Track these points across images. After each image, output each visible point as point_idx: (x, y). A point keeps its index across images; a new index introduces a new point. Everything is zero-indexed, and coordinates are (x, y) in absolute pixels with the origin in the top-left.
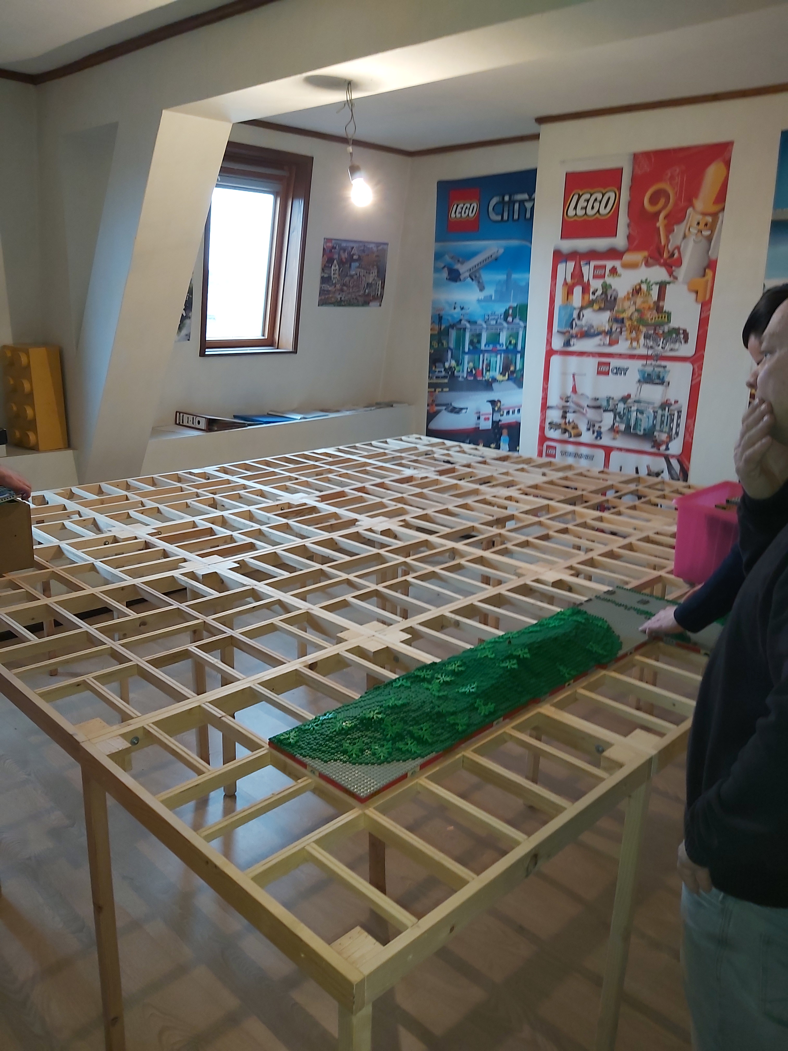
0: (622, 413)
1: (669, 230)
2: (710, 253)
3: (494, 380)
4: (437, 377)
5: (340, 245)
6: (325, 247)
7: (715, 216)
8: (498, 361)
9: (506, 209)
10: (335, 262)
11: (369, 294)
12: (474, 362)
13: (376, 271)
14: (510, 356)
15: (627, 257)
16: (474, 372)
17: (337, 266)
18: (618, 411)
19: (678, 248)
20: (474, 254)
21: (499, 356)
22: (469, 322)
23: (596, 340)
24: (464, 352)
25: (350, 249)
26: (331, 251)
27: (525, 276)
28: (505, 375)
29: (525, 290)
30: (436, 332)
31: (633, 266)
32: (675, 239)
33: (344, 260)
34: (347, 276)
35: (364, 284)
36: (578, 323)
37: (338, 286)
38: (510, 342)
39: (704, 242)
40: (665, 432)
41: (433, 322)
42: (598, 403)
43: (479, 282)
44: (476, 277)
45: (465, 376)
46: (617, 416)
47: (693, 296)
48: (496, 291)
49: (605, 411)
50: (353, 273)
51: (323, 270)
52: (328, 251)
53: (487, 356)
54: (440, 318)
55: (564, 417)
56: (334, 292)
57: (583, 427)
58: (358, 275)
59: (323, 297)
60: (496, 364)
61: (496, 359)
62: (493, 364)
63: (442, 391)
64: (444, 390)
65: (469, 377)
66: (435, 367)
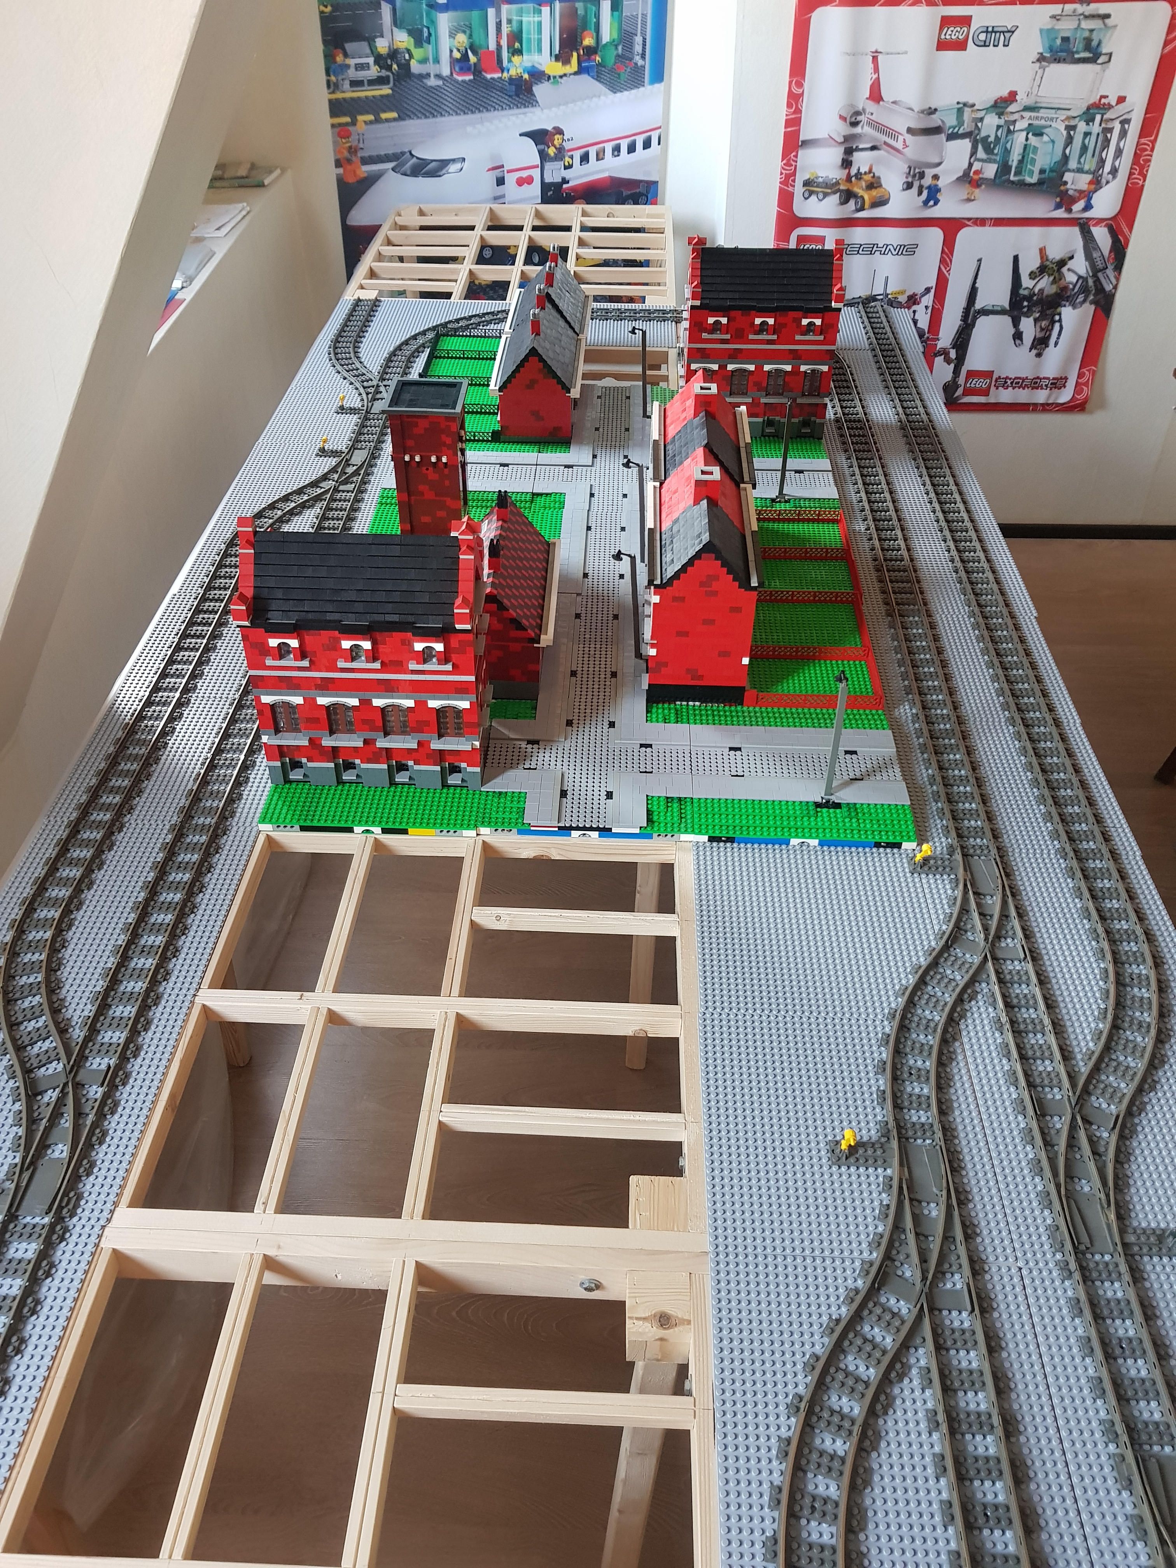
0: (992, 139)
3: (538, 76)
4: (356, 84)
8: (545, 22)
14: (580, 7)
16: (473, 59)
18: (983, 134)
24: (434, 6)
28: (568, 63)
45: (446, 72)
46: (980, 147)
53: (509, 12)
55: (847, 163)
60: (540, 32)
61: (536, 19)
62: (529, 33)
63: (378, 120)
64: (384, 116)
65: (458, 74)
66: (346, 55)
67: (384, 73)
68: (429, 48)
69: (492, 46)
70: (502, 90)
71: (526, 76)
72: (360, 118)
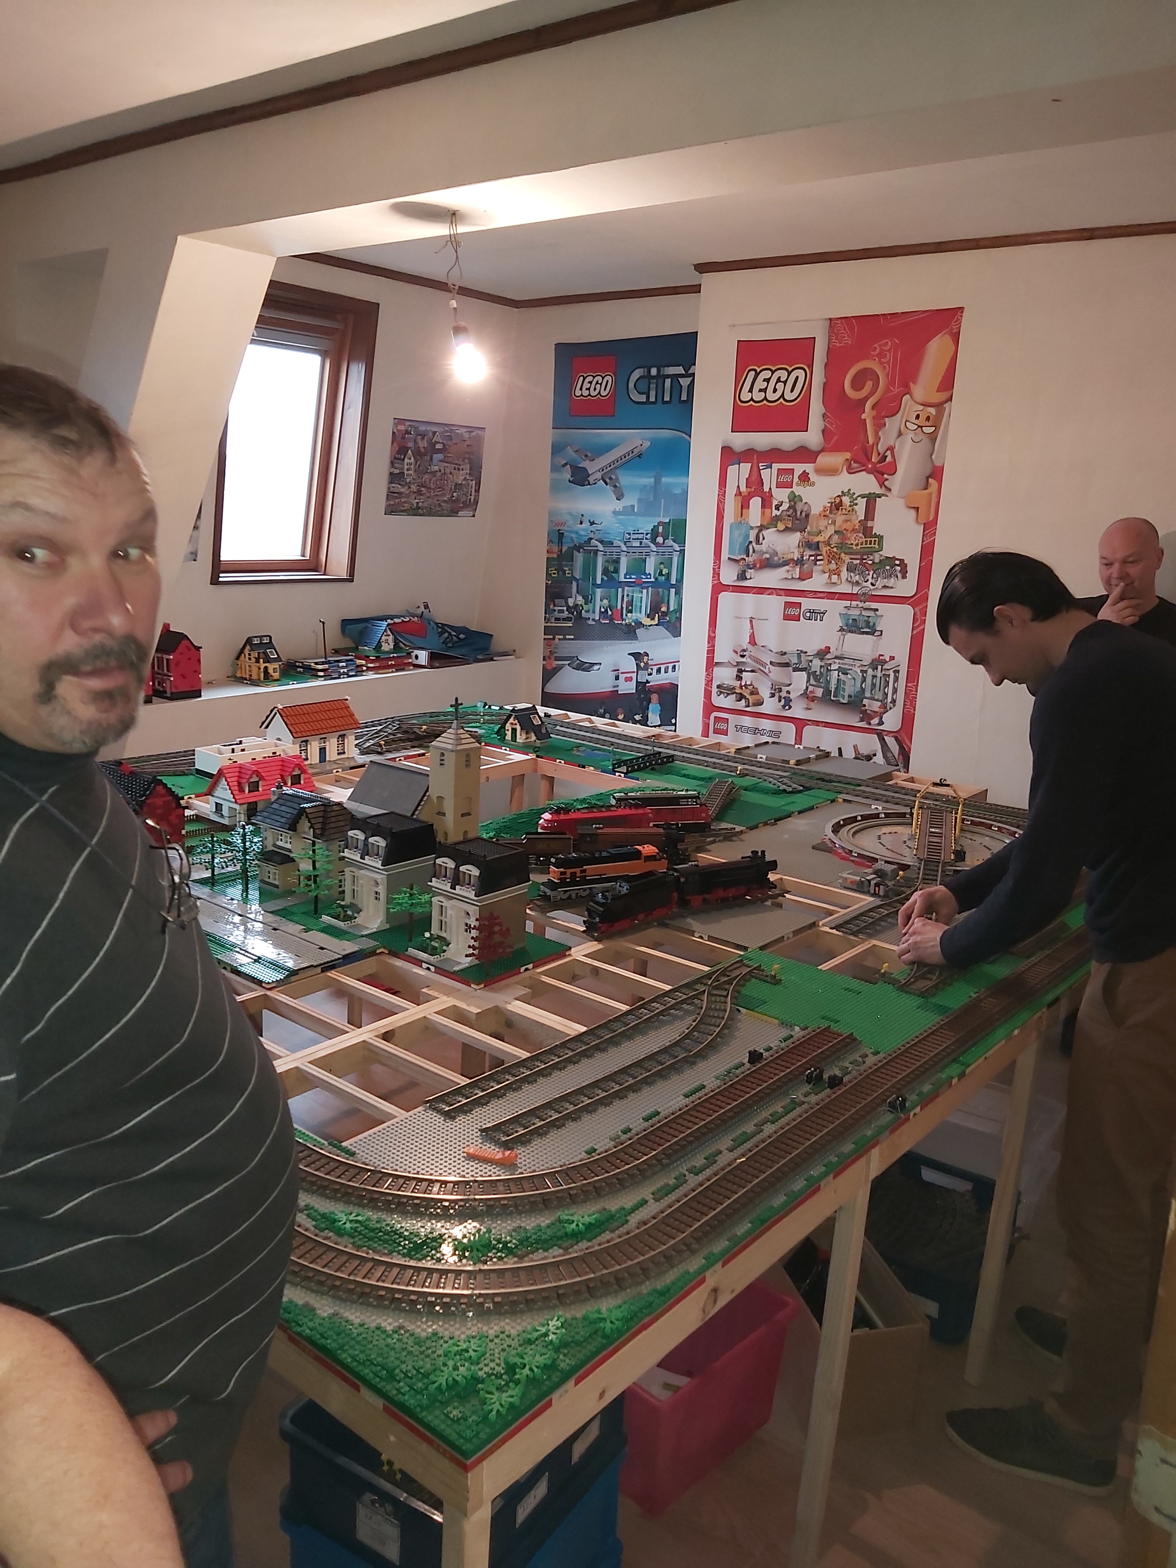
0: (818, 673)
1: (879, 425)
2: (933, 457)
3: (639, 624)
4: (557, 619)
5: (416, 428)
6: (395, 431)
7: (939, 406)
8: (644, 598)
9: (653, 386)
10: (410, 451)
11: (457, 500)
12: (608, 598)
13: (468, 466)
14: (660, 590)
15: (824, 460)
16: (610, 613)
17: (413, 458)
18: (813, 670)
19: (891, 449)
20: (609, 448)
21: (645, 591)
22: (602, 542)
23: (782, 572)
24: (595, 585)
25: (431, 434)
26: (403, 438)
27: (681, 480)
28: (653, 619)
29: (682, 499)
30: (555, 556)
31: (832, 472)
32: (888, 436)
33: (422, 450)
34: (427, 472)
35: (451, 485)
36: (757, 547)
37: (414, 488)
38: (661, 571)
39: (926, 442)
40: (877, 700)
41: (550, 541)
42: (785, 659)
43: (615, 486)
44: (611, 478)
45: (597, 618)
46: (812, 677)
47: (913, 513)
48: (639, 500)
49: (796, 670)
50: (436, 468)
51: (392, 463)
52: (399, 438)
53: (628, 591)
54: (561, 535)
55: (739, 678)
56: (408, 496)
57: (765, 692)
58: (443, 472)
59: (392, 503)
60: (641, 602)
61: (640, 595)
62: (636, 602)
63: (565, 639)
64: (568, 637)
65: (603, 619)
66: (555, 605)
67: (570, 615)
68: (591, 605)
69: (619, 607)
70: (622, 630)
71: (633, 624)
72: (557, 637)
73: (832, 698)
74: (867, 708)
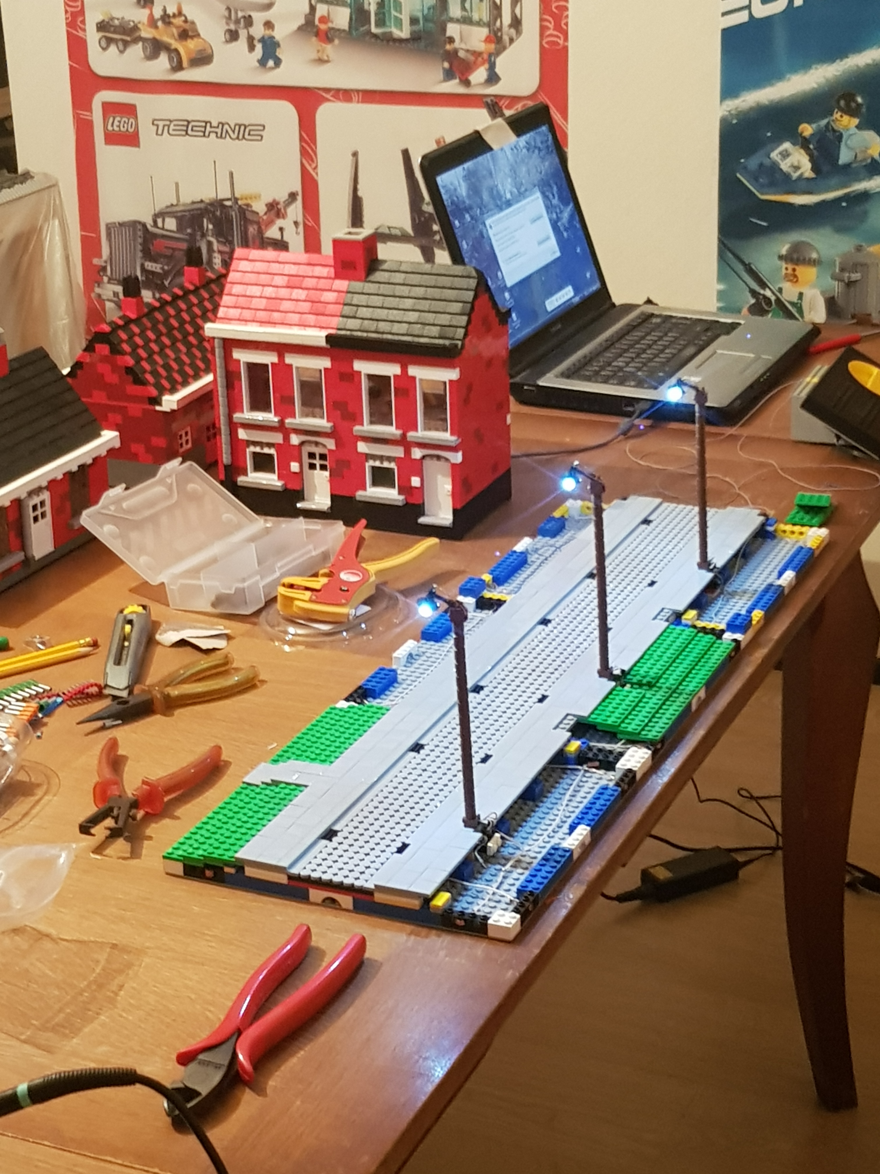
57: (212, 29)
73: (374, 30)
74: (457, 44)
